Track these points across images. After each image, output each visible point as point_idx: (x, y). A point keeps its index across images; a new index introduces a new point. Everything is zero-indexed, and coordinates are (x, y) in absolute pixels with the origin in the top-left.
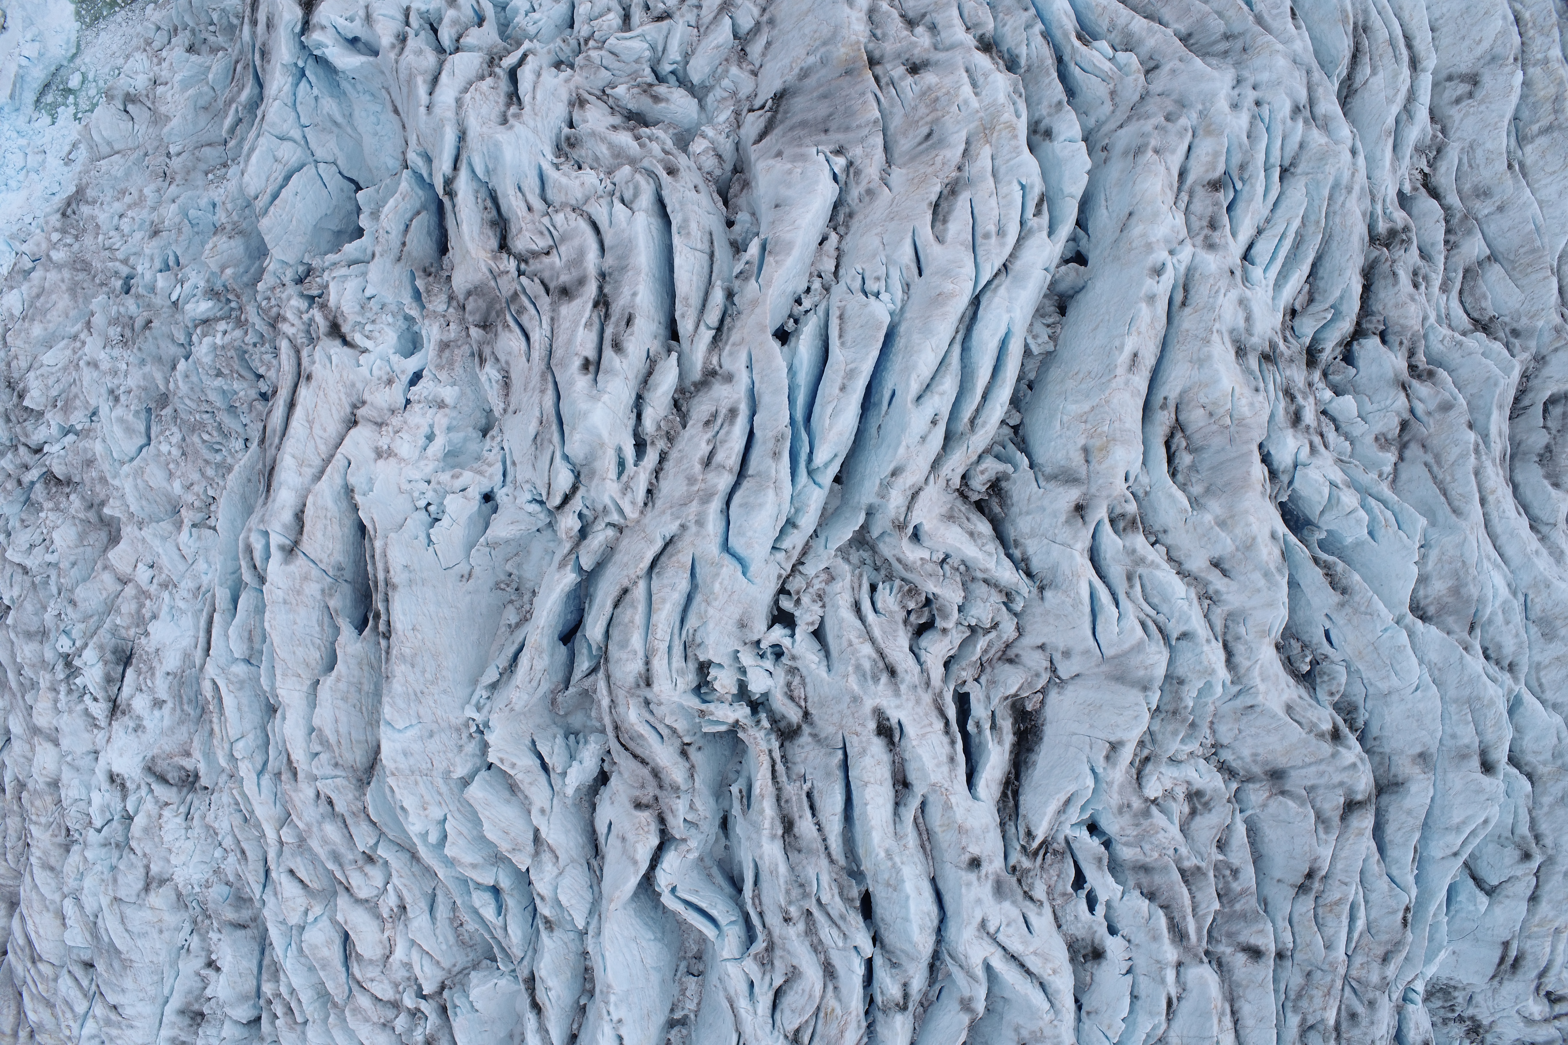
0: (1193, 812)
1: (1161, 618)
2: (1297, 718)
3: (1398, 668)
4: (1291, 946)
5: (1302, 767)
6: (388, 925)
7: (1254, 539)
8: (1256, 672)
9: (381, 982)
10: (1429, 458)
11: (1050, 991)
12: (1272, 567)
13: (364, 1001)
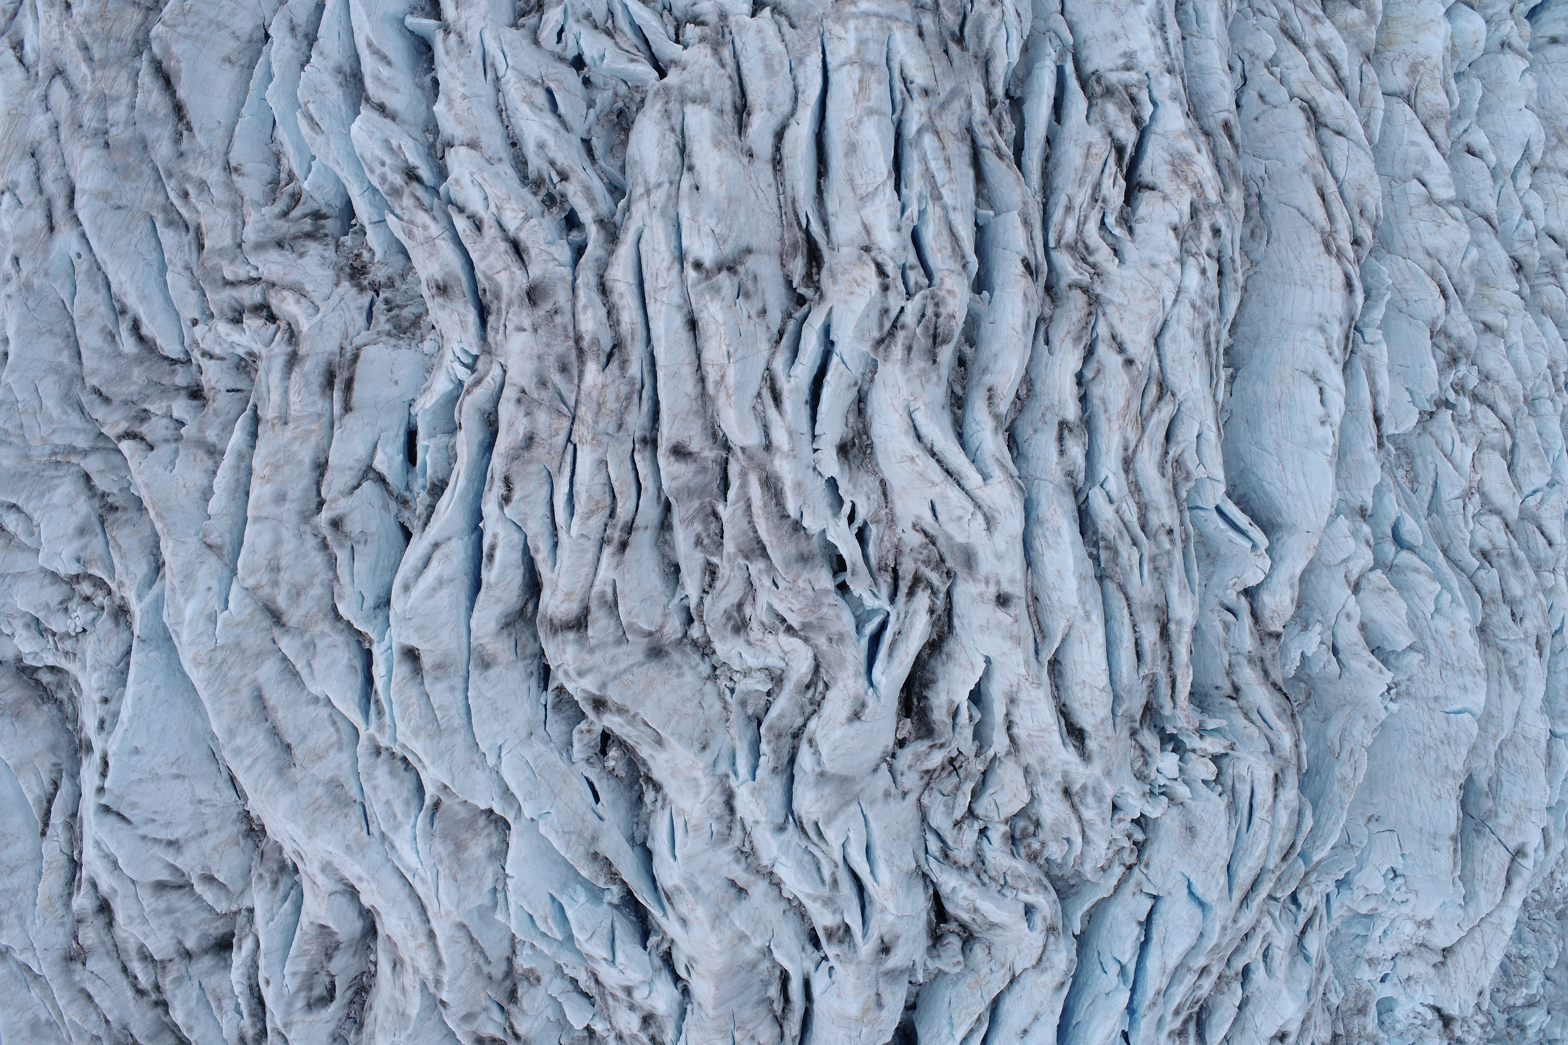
0: (740, 606)
1: (804, 843)
2: (650, 731)
3: (528, 773)
4: (637, 457)
5: (632, 666)
6: (1475, 484)
7: (713, 928)
8: (705, 791)
9: (1487, 427)
10: (486, 969)
11: (912, 433)
12: (689, 896)
13: (1505, 409)
